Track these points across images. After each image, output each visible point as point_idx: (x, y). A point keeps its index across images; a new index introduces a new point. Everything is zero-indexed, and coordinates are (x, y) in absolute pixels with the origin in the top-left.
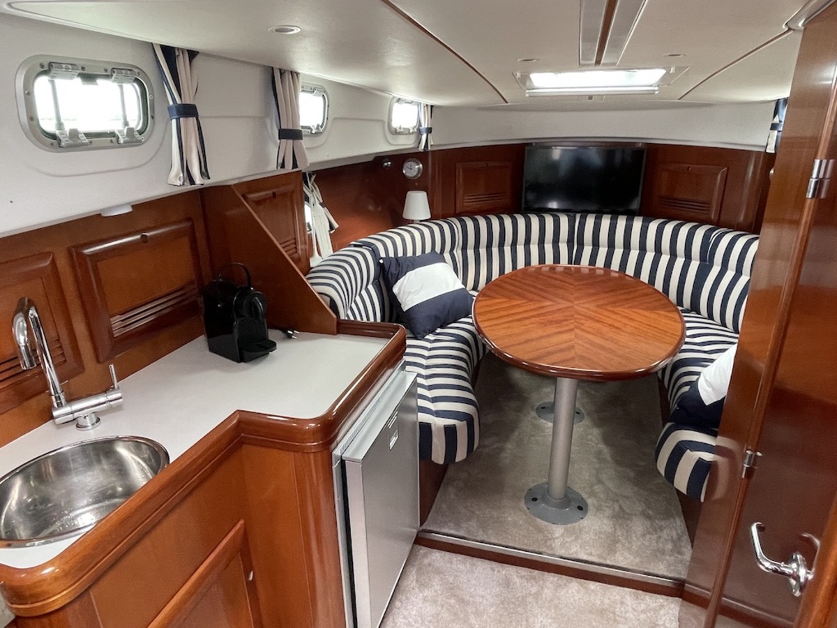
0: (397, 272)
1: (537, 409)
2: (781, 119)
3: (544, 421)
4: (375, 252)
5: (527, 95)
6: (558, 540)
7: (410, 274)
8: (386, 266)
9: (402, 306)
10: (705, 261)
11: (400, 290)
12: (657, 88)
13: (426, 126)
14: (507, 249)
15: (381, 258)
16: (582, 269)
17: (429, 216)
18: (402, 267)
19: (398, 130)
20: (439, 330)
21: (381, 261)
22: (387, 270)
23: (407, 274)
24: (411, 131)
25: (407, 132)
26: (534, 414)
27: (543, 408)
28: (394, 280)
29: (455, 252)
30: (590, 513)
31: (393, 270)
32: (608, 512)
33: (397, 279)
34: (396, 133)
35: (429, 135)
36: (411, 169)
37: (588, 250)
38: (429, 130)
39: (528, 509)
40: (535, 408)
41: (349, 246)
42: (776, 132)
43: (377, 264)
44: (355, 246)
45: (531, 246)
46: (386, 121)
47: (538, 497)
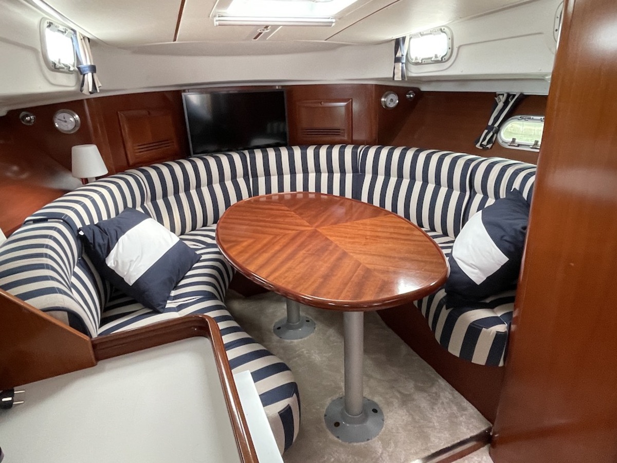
0: (106, 242)
1: (274, 330)
2: (403, 54)
3: (288, 341)
4: (68, 223)
5: (216, 23)
6: (384, 455)
7: (123, 239)
8: (89, 238)
9: (126, 280)
10: (357, 172)
11: (116, 262)
12: (334, 20)
13: (89, 64)
14: (193, 192)
15: (80, 230)
16: (286, 196)
17: (106, 172)
18: (109, 233)
19: (58, 65)
20: (173, 293)
21: (81, 233)
22: (91, 241)
23: (119, 240)
24: (72, 69)
25: (65, 70)
26: (275, 338)
27: (279, 328)
28: (105, 252)
29: (145, 205)
30: (385, 410)
31: (99, 240)
32: (396, 403)
33: (109, 251)
34: (55, 68)
35: (95, 74)
36: (66, 122)
37: (262, 180)
38: (93, 69)
39: (338, 437)
40: (272, 331)
41: (25, 223)
42: (401, 64)
43: (79, 238)
44: (35, 221)
45: (214, 185)
46: (40, 50)
47: (339, 419)
